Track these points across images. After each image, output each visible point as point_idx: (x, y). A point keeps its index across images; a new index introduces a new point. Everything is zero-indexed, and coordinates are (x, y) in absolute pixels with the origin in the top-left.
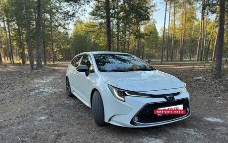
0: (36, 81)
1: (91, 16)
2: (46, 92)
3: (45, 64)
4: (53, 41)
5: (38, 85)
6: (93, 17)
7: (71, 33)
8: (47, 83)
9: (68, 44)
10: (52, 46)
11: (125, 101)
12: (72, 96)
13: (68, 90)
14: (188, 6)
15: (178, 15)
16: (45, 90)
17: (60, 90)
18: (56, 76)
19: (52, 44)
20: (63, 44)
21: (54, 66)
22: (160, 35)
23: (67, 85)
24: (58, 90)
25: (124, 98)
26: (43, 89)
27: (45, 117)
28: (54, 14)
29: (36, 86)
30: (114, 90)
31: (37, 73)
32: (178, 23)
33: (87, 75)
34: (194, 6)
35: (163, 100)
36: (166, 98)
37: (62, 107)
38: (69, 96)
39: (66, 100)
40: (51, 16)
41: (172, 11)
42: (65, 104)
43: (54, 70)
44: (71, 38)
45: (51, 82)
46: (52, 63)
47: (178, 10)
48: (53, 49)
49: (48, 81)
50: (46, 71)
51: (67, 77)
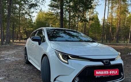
0: (3, 52)
1: (49, 8)
2: (9, 60)
3: (13, 41)
4: (20, 24)
5: (4, 55)
6: (51, 8)
7: (34, 20)
8: (11, 54)
9: (32, 28)
10: (19, 29)
11: (68, 64)
12: (28, 63)
13: (25, 58)
14: (122, 3)
15: (114, 9)
16: (9, 59)
17: (21, 59)
18: (19, 49)
19: (20, 27)
20: (28, 27)
21: (19, 43)
22: (101, 23)
23: (25, 54)
24: (19, 59)
25: (67, 61)
26: (7, 58)
27: (3, 78)
28: (22, 4)
29: (2, 56)
30: (60, 54)
31: (5, 47)
32: (114, 15)
33: (39, 44)
34: (126, 2)
35: (101, 64)
36: (103, 62)
37: (19, 71)
38: (26, 63)
39: (23, 66)
40: (20, 6)
41: (110, 6)
42: (22, 69)
43: (18, 45)
44: (34, 23)
45: (14, 53)
46: (18, 41)
47: (115, 5)
48: (19, 31)
49: (12, 53)
50: (12, 46)
51: (26, 48)
